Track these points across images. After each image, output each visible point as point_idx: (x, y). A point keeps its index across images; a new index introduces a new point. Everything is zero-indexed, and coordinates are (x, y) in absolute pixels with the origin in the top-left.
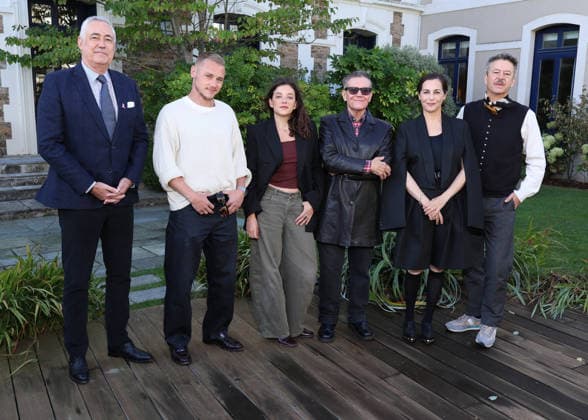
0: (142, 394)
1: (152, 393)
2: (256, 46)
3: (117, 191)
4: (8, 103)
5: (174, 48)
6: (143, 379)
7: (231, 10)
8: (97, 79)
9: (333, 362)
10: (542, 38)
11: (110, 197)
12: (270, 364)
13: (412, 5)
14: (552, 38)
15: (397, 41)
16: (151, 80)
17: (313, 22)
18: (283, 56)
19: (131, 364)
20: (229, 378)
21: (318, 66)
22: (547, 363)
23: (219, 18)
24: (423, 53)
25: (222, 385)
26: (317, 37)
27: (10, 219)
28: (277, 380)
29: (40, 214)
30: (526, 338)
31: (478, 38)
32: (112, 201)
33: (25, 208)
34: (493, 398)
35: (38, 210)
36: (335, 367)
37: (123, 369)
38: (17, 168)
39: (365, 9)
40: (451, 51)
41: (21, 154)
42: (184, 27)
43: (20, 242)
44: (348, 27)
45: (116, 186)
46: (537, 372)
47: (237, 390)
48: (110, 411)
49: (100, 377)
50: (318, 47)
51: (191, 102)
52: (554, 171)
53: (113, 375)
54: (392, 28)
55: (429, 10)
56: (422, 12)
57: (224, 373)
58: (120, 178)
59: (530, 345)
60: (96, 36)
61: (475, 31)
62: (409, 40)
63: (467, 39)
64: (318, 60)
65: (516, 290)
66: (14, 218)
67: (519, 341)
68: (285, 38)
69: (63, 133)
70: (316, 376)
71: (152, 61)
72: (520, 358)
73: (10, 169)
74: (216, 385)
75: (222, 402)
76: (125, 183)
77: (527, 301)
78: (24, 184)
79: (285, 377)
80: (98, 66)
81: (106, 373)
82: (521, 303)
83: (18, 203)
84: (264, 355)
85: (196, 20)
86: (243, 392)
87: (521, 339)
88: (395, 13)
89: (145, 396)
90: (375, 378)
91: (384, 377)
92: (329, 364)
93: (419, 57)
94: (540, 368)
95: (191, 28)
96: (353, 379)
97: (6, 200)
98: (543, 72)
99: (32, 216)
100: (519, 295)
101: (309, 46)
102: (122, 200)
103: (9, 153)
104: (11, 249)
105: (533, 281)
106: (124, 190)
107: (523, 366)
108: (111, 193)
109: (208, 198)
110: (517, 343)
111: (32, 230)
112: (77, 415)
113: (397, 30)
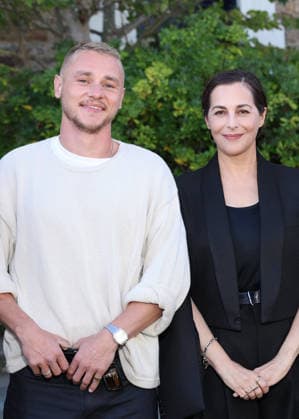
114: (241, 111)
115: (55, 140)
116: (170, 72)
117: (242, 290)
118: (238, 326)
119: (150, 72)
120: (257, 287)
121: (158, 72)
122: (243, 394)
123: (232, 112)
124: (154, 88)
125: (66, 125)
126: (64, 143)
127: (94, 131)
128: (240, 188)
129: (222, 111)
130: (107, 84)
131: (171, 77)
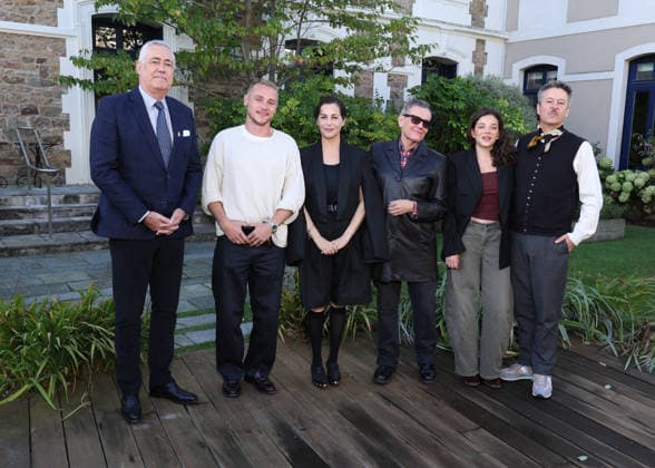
0: (200, 443)
1: (210, 441)
2: (329, 72)
3: (171, 221)
4: (68, 130)
5: (243, 74)
6: (202, 426)
7: (305, 35)
8: (155, 105)
9: (407, 413)
10: (636, 68)
11: (164, 228)
12: (338, 414)
13: (496, 32)
14: (647, 68)
15: (479, 70)
16: (219, 107)
17: (390, 49)
18: (357, 84)
19: (189, 408)
20: (294, 428)
21: (395, 95)
22: (645, 421)
23: (290, 44)
24: (507, 83)
25: (286, 434)
26: (394, 65)
27: (66, 251)
28: (346, 431)
29: (99, 247)
30: (619, 393)
31: (567, 68)
32: (166, 231)
33: (82, 240)
34: (583, 458)
35: (97, 243)
36: (409, 420)
37: (180, 415)
38: (76, 198)
39: (445, 36)
40: (537, 81)
41: (81, 183)
42: (254, 53)
43: (75, 276)
44: (427, 55)
45: (169, 216)
46: (632, 431)
47: (303, 442)
48: (166, 460)
49: (156, 422)
50: (395, 76)
51: (245, 130)
52: (648, 211)
53: (170, 421)
54: (474, 57)
55: (514, 37)
56: (506, 39)
57: (289, 422)
58: (174, 209)
59: (624, 400)
60: (156, 61)
61: (563, 60)
62: (492, 69)
63: (555, 68)
64: (395, 90)
65: (609, 339)
66: (71, 251)
67: (611, 395)
68: (361, 65)
69: (118, 159)
70: (388, 427)
71: (220, 88)
72: (613, 415)
73: (68, 198)
74: (279, 435)
75: (287, 455)
76: (178, 214)
77: (620, 352)
78: (82, 215)
79: (354, 428)
80: (157, 91)
81: (162, 418)
82: (613, 354)
83: (76, 235)
84: (333, 404)
85: (266, 45)
86: (309, 443)
87: (613, 393)
88: (478, 41)
89: (203, 445)
90: (452, 431)
91: (462, 432)
92: (402, 416)
93: (503, 87)
94: (635, 427)
95: (261, 54)
96: (428, 433)
97: (64, 231)
98: (637, 105)
99: (89, 249)
100: (612, 345)
101: (386, 75)
102: (175, 231)
103: (68, 182)
104: (66, 283)
105: (628, 330)
106: (178, 221)
107: (616, 423)
108: (165, 223)
109: (243, 227)
110: (609, 397)
111: (90, 264)
112: (130, 464)
113: (479, 58)
114: (334, 117)
115: (243, 127)
116: (298, 103)
117: (329, 203)
118: (325, 221)
119: (288, 102)
120: (336, 203)
121: (292, 102)
122: (325, 252)
123: (329, 117)
124: (291, 110)
125: (248, 120)
126: (247, 128)
127: (262, 125)
128: (331, 156)
129: (325, 117)
130: (270, 102)
131: (299, 106)
